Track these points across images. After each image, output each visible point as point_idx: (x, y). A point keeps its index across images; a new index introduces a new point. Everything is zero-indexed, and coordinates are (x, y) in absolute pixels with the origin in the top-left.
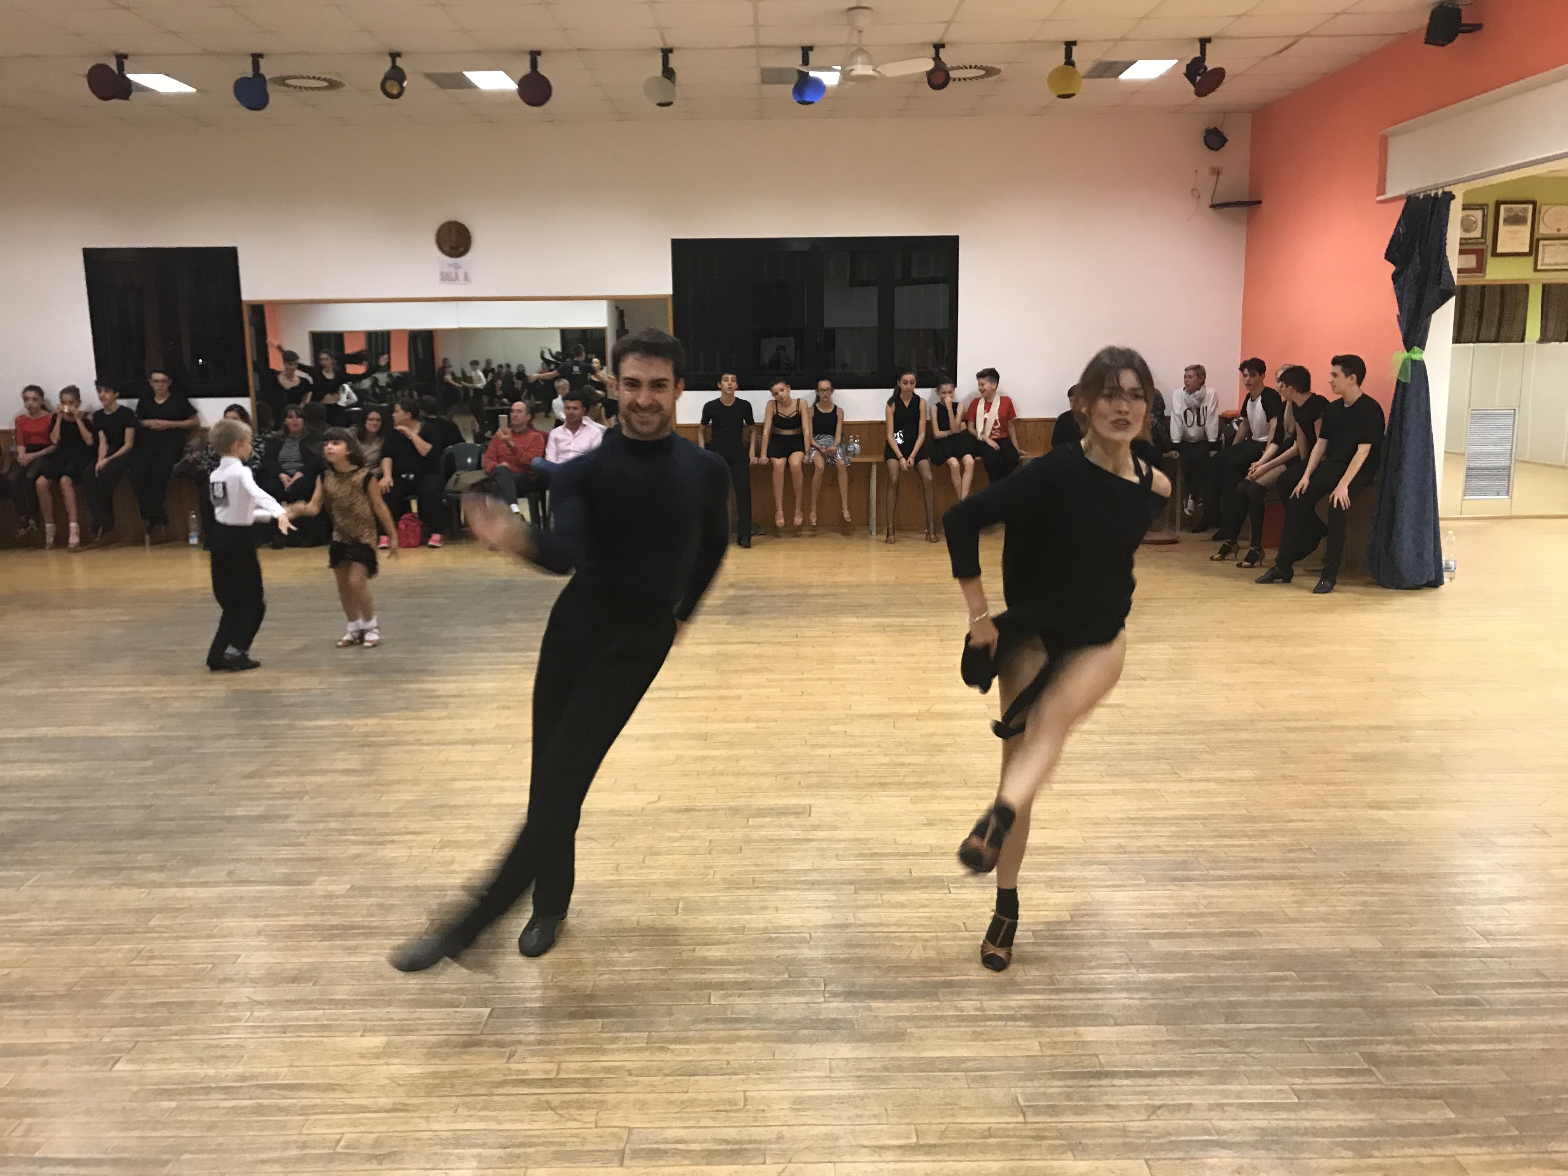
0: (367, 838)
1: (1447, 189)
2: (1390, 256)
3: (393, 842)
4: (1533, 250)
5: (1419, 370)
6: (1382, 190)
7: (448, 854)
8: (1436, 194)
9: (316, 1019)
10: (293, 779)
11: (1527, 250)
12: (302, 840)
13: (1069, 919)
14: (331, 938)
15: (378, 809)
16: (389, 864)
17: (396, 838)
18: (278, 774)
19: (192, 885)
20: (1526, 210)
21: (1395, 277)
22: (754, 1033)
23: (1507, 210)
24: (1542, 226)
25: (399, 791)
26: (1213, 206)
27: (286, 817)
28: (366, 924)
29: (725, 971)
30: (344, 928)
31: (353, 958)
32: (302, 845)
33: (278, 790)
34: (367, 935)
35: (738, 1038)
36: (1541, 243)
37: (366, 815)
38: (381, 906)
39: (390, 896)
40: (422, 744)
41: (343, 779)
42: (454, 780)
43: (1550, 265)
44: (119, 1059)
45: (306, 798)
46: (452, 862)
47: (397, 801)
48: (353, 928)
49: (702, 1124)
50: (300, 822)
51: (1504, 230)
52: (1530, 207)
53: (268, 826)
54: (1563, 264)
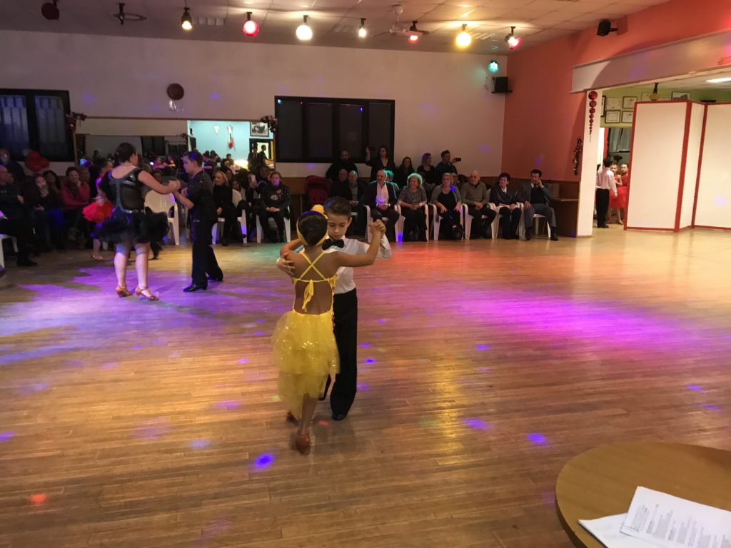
4: (605, 115)
6: (571, 89)
11: (602, 115)
26: (493, 92)
43: (610, 120)
54: (615, 120)
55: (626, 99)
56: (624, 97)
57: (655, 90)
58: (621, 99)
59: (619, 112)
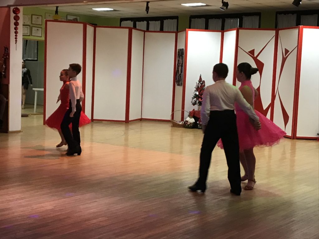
54: (26, 34)
56: (32, 15)
57: (57, 12)
59: (29, 27)
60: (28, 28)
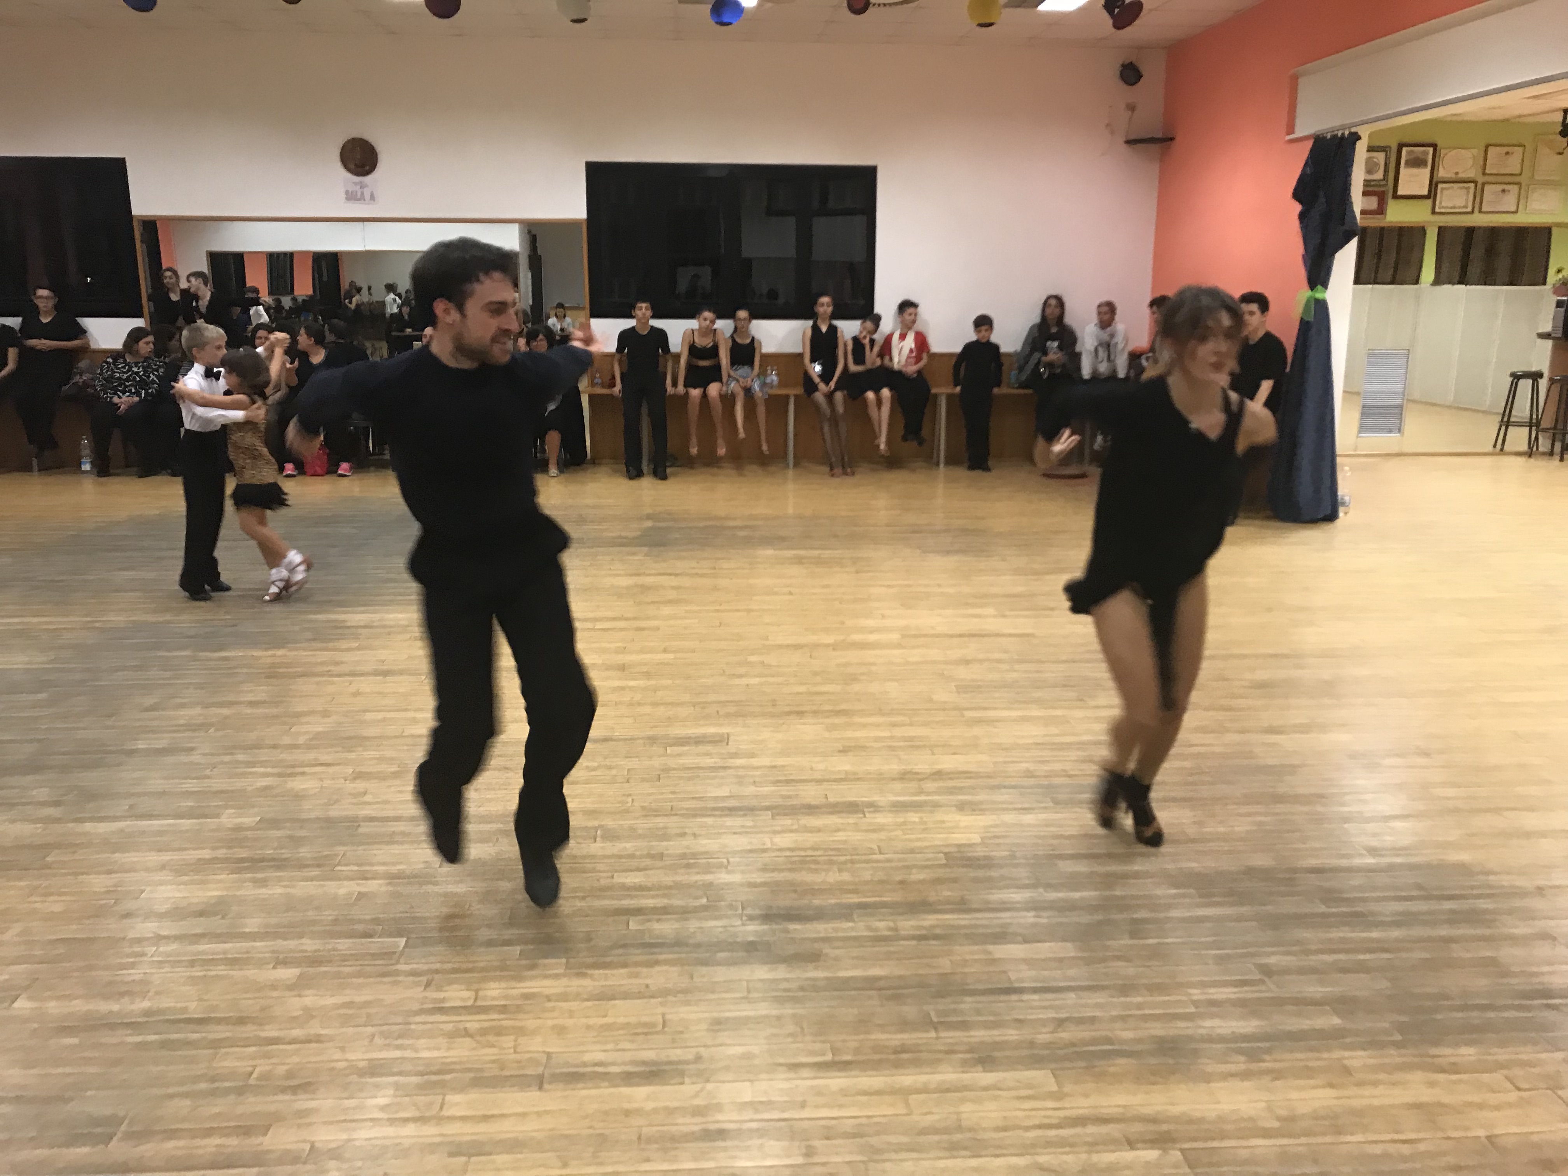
0: (275, 770)
1: (1353, 130)
2: (1298, 195)
3: (303, 774)
4: (1432, 194)
5: (1321, 309)
6: (1291, 129)
7: (360, 785)
8: (1343, 134)
9: (225, 953)
10: (198, 710)
11: (1425, 192)
12: (208, 772)
13: (979, 840)
14: (239, 871)
15: (286, 740)
16: (298, 797)
17: (306, 769)
18: (182, 706)
19: (92, 819)
20: (1427, 153)
21: (1302, 216)
22: (671, 956)
23: (1408, 153)
24: (1441, 169)
25: (308, 723)
26: (1128, 142)
27: (192, 749)
28: (276, 856)
29: (644, 897)
30: (252, 860)
31: (263, 891)
32: (208, 777)
33: (182, 722)
34: (279, 868)
35: (657, 963)
36: (1440, 186)
37: (275, 747)
38: (291, 837)
39: (301, 827)
40: (332, 676)
41: (249, 711)
42: (365, 711)
43: (1447, 207)
44: (19, 995)
45: (212, 730)
46: (365, 793)
47: (306, 733)
48: (263, 860)
49: (620, 1047)
50: (204, 755)
51: (1404, 171)
52: (1431, 150)
53: (170, 759)
54: (1460, 207)
55: (1491, 150)
56: (1487, 147)
57: (1564, 129)
58: (1477, 152)
59: (1472, 185)
60: (1468, 188)
